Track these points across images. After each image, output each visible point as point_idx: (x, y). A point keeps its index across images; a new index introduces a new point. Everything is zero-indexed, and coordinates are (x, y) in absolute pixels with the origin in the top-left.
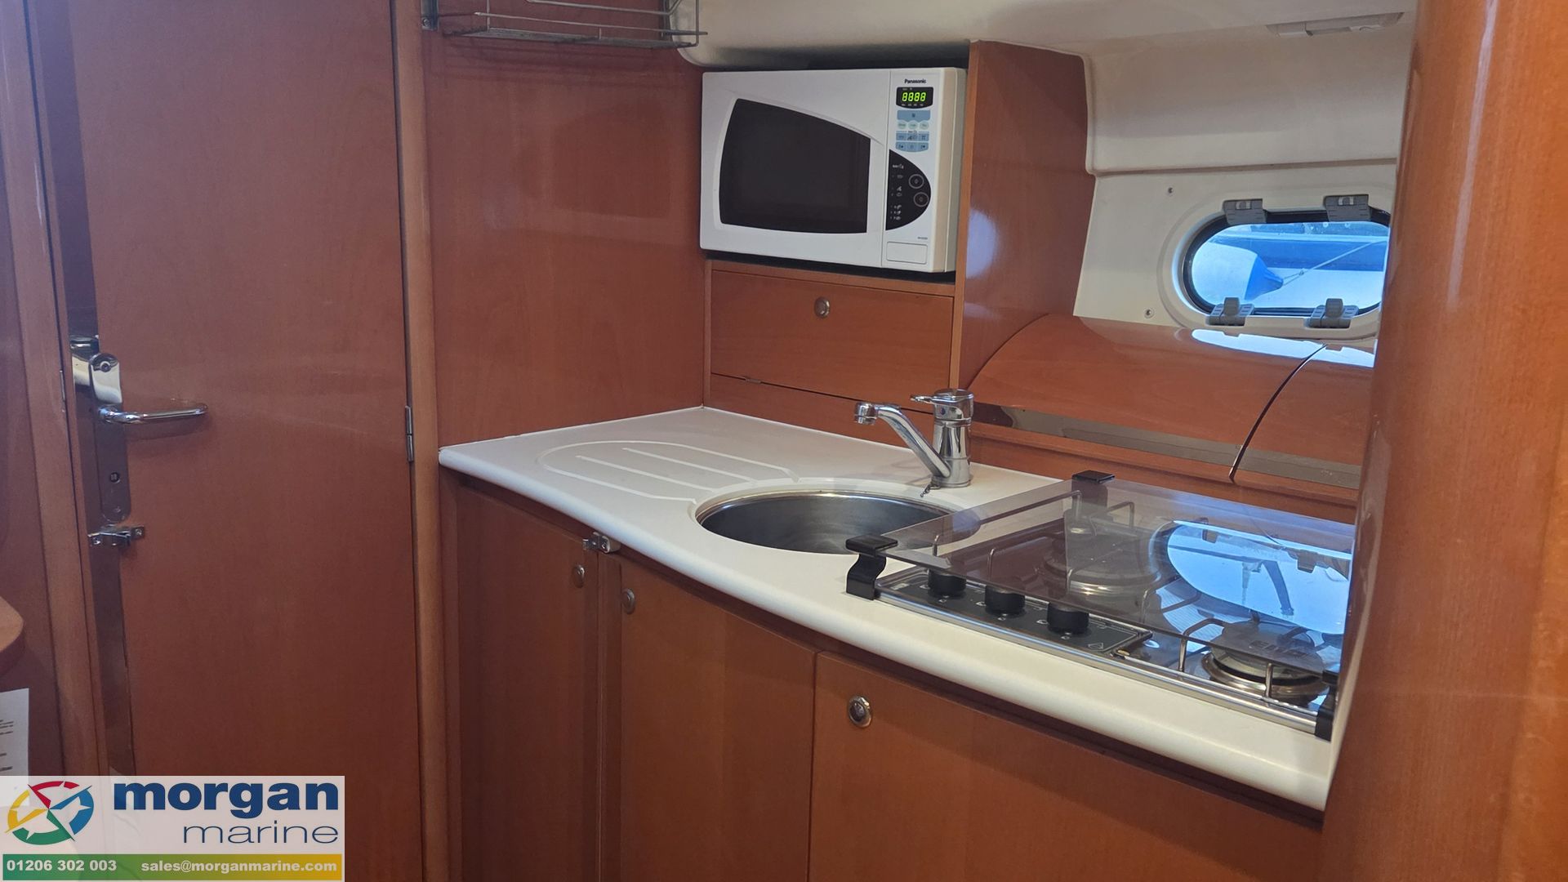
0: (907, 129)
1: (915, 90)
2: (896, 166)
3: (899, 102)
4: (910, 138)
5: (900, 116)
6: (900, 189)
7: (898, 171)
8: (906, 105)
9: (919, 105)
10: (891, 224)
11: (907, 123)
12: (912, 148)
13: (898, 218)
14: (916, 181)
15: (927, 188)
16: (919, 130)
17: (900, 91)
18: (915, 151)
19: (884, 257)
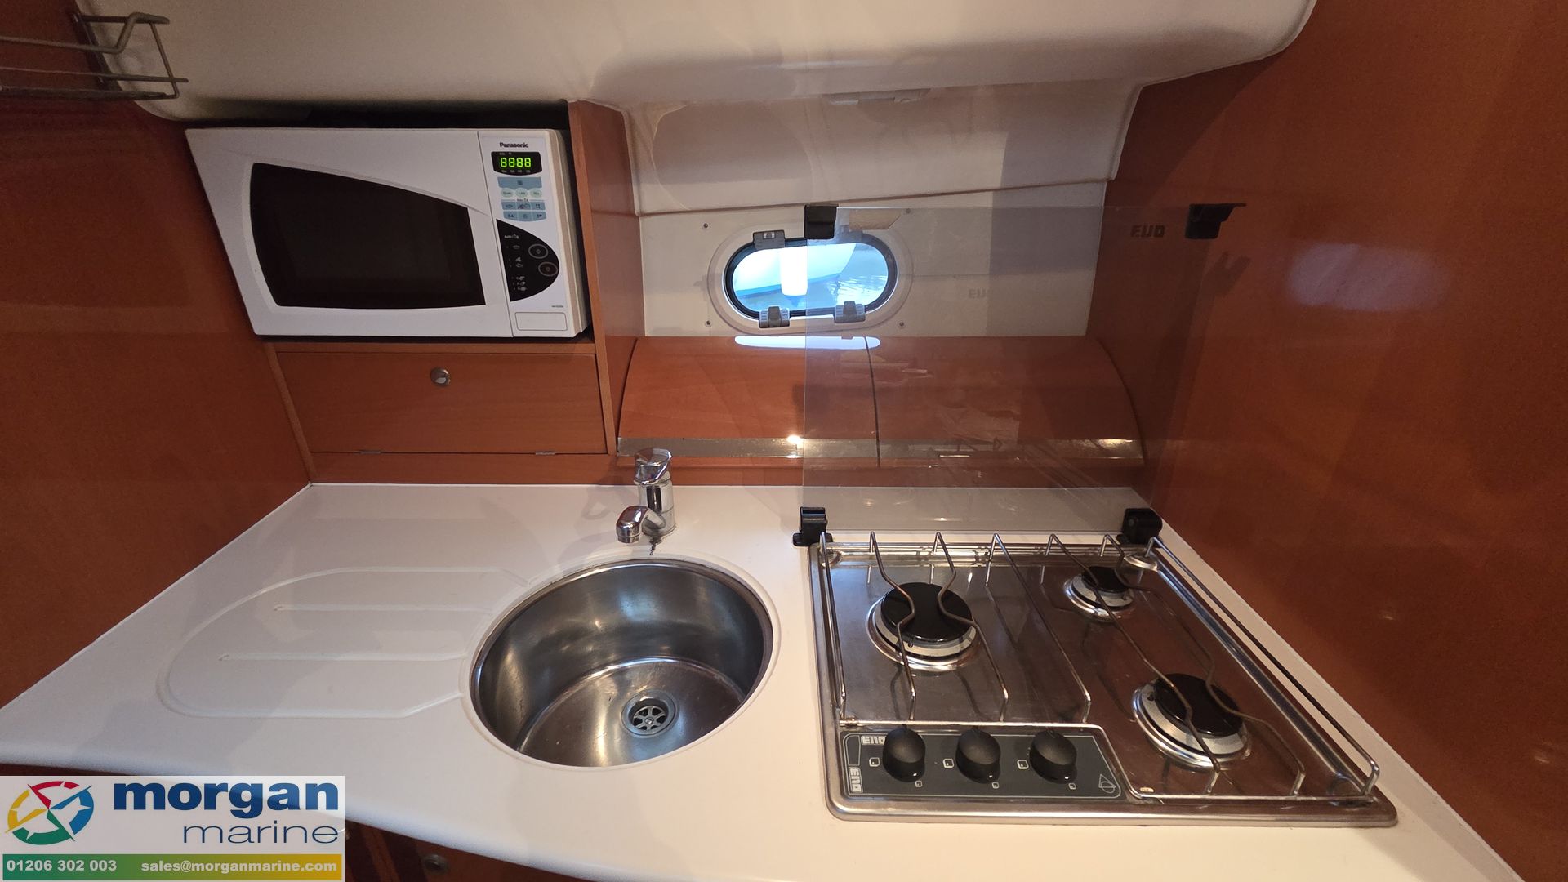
0: (515, 197)
1: (516, 155)
2: (510, 237)
3: (497, 168)
4: (521, 207)
5: (502, 183)
6: (519, 259)
7: (513, 241)
8: (508, 171)
9: (524, 171)
10: (515, 295)
11: (514, 192)
12: (525, 217)
13: (523, 289)
14: (538, 251)
15: (553, 258)
16: (529, 197)
17: (496, 156)
18: (530, 220)
19: (514, 327)
